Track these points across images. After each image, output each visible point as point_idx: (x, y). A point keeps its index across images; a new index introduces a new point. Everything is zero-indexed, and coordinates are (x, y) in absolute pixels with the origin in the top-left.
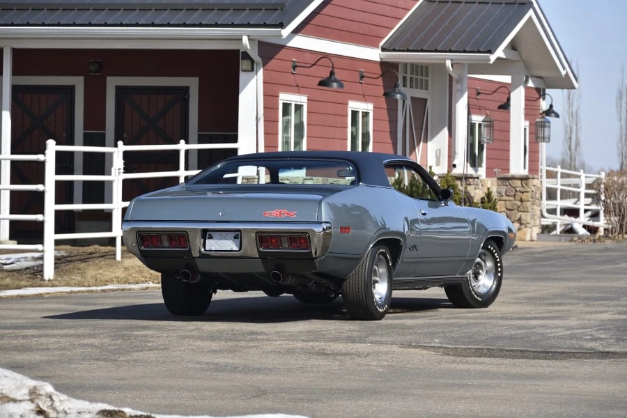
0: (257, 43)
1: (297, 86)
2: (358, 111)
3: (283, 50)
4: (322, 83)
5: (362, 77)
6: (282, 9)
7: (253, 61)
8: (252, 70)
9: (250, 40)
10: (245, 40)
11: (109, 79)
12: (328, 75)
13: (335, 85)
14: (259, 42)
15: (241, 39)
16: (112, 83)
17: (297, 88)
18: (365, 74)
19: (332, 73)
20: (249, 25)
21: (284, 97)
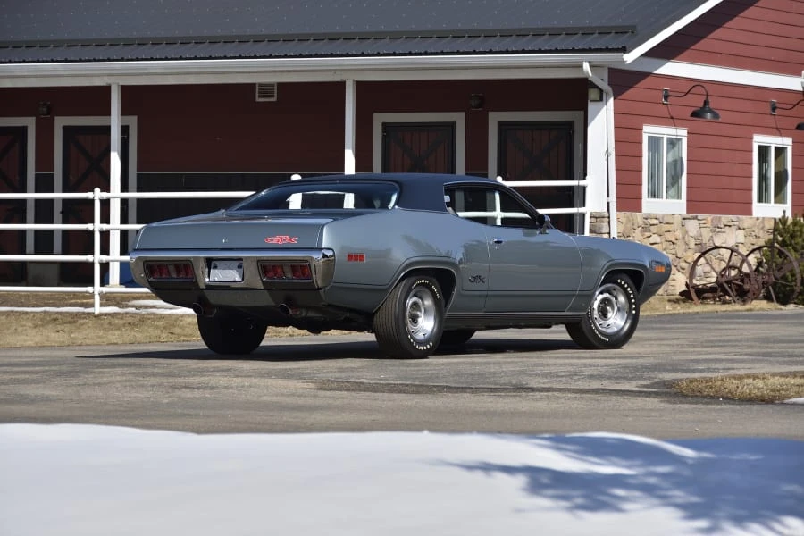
0: (607, 70)
1: (672, 118)
2: (770, 147)
3: (648, 79)
4: (695, 114)
5: (774, 109)
6: (632, 32)
7: (601, 91)
8: (601, 99)
9: (591, 66)
10: (586, 66)
11: (491, 114)
12: (702, 105)
13: (709, 116)
14: (609, 68)
15: (582, 67)
16: (494, 118)
17: (672, 120)
18: (778, 105)
19: (706, 103)
20: (590, 50)
21: (649, 130)
